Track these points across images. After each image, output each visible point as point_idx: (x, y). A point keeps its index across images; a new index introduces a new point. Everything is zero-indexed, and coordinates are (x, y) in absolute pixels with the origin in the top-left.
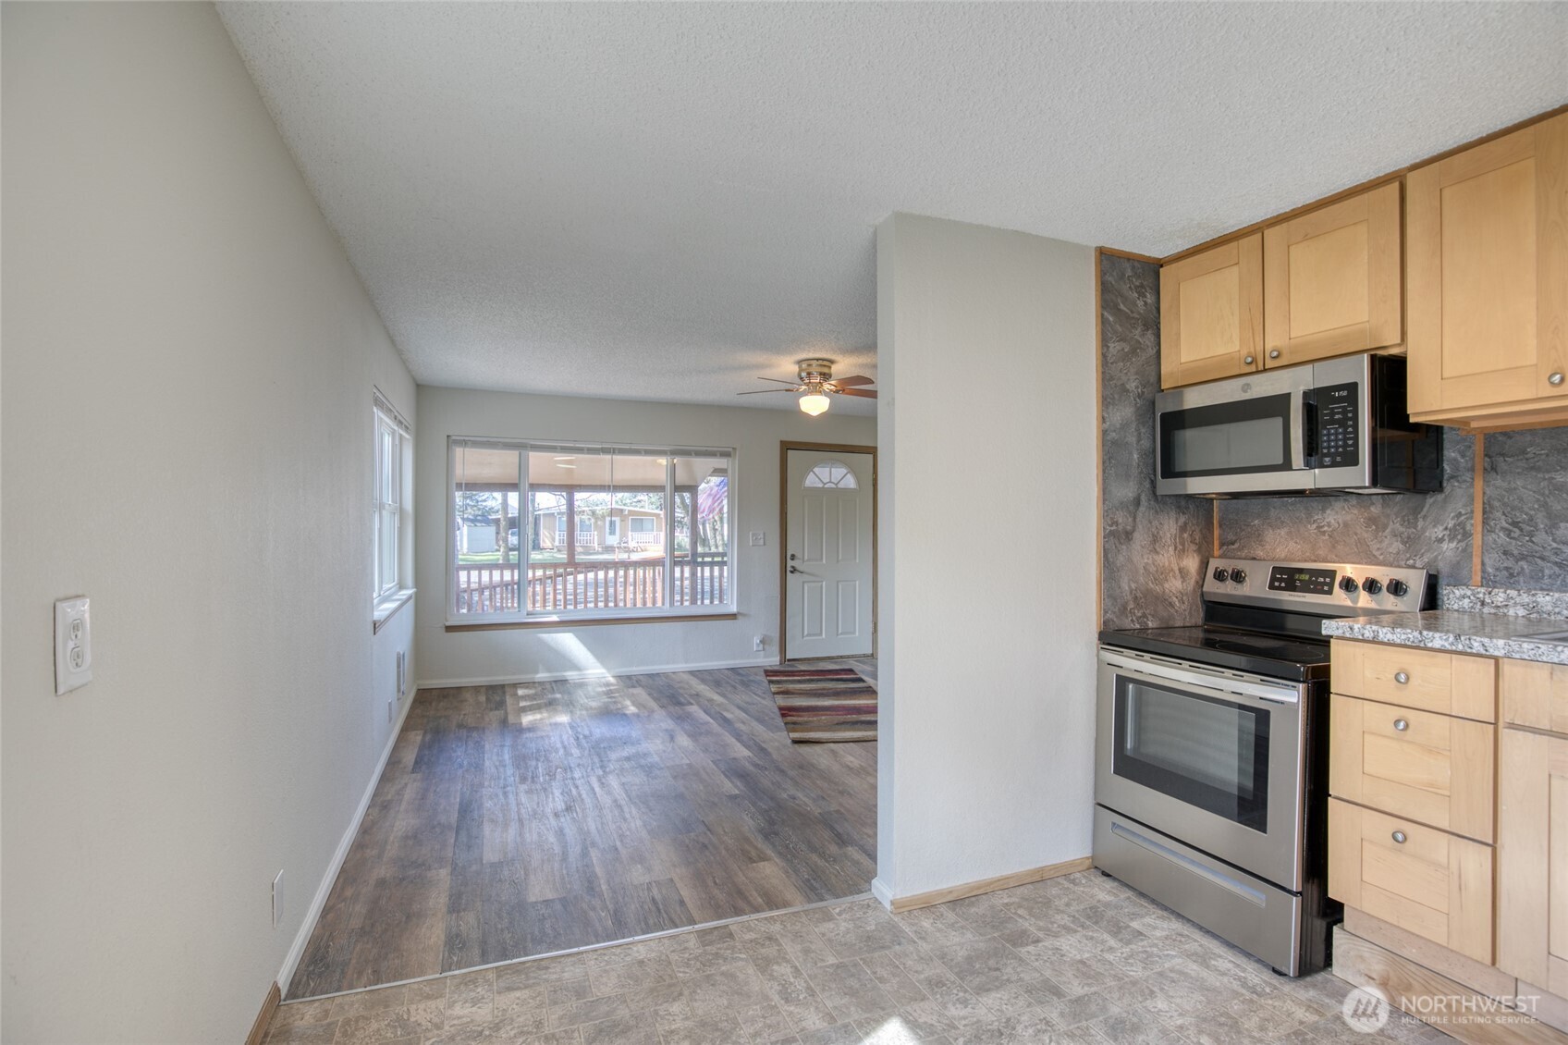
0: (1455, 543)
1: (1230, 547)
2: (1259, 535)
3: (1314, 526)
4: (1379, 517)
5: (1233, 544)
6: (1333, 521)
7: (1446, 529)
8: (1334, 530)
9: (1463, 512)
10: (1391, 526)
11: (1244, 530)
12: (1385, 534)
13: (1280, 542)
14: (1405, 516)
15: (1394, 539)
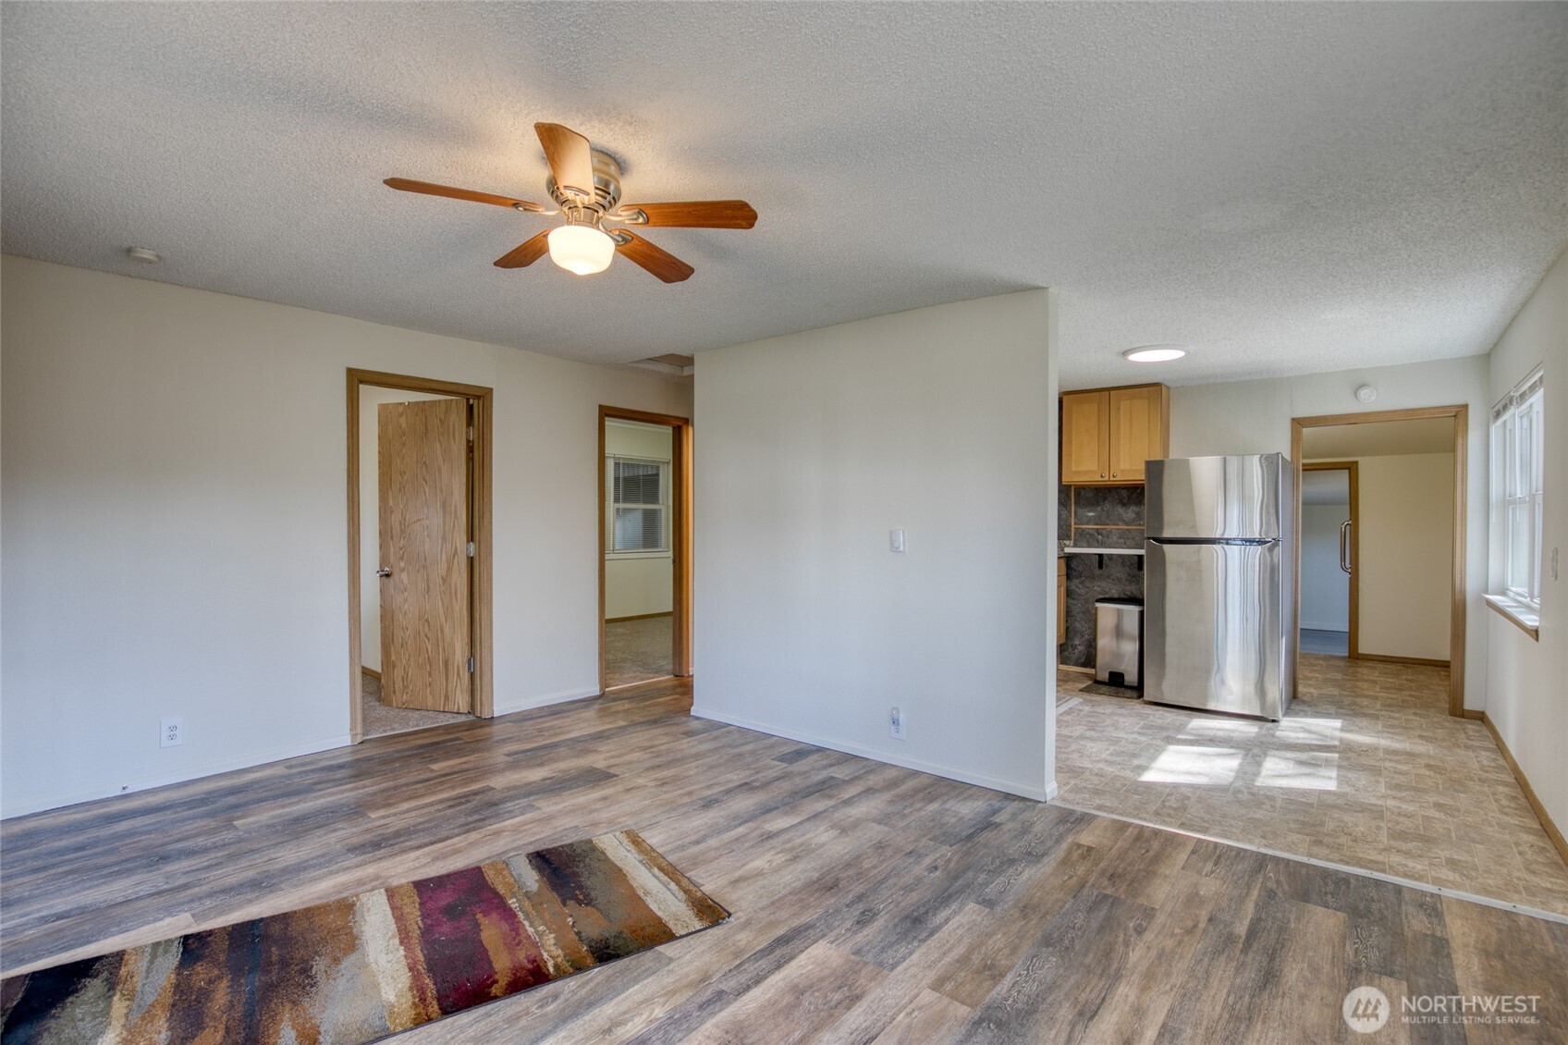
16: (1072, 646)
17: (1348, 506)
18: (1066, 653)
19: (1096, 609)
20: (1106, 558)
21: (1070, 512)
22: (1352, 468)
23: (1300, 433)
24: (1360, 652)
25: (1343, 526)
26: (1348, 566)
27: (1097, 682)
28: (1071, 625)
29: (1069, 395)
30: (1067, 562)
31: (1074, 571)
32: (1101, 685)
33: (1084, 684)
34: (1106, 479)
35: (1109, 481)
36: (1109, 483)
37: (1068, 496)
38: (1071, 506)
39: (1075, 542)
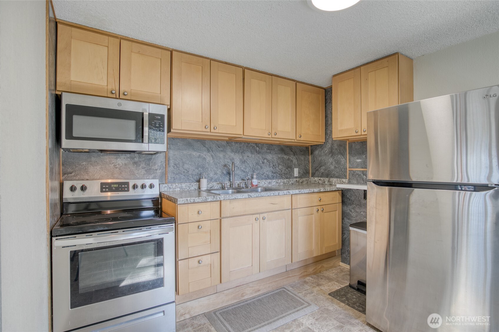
0: (161, 171)
1: (69, 175)
2: (86, 169)
3: (113, 165)
4: (138, 162)
5: (71, 173)
6: (120, 163)
7: (158, 166)
8: (121, 167)
9: (163, 161)
10: (142, 165)
11: (77, 167)
12: (140, 168)
13: (96, 172)
14: (146, 162)
15: (143, 169)
16: (348, 251)
19: (349, 231)
21: (346, 159)
27: (350, 286)
28: (347, 237)
29: (335, 76)
30: (342, 194)
31: (348, 200)
32: (352, 290)
33: (341, 285)
34: (359, 133)
35: (361, 135)
36: (362, 137)
37: (345, 149)
38: (346, 155)
39: (349, 180)
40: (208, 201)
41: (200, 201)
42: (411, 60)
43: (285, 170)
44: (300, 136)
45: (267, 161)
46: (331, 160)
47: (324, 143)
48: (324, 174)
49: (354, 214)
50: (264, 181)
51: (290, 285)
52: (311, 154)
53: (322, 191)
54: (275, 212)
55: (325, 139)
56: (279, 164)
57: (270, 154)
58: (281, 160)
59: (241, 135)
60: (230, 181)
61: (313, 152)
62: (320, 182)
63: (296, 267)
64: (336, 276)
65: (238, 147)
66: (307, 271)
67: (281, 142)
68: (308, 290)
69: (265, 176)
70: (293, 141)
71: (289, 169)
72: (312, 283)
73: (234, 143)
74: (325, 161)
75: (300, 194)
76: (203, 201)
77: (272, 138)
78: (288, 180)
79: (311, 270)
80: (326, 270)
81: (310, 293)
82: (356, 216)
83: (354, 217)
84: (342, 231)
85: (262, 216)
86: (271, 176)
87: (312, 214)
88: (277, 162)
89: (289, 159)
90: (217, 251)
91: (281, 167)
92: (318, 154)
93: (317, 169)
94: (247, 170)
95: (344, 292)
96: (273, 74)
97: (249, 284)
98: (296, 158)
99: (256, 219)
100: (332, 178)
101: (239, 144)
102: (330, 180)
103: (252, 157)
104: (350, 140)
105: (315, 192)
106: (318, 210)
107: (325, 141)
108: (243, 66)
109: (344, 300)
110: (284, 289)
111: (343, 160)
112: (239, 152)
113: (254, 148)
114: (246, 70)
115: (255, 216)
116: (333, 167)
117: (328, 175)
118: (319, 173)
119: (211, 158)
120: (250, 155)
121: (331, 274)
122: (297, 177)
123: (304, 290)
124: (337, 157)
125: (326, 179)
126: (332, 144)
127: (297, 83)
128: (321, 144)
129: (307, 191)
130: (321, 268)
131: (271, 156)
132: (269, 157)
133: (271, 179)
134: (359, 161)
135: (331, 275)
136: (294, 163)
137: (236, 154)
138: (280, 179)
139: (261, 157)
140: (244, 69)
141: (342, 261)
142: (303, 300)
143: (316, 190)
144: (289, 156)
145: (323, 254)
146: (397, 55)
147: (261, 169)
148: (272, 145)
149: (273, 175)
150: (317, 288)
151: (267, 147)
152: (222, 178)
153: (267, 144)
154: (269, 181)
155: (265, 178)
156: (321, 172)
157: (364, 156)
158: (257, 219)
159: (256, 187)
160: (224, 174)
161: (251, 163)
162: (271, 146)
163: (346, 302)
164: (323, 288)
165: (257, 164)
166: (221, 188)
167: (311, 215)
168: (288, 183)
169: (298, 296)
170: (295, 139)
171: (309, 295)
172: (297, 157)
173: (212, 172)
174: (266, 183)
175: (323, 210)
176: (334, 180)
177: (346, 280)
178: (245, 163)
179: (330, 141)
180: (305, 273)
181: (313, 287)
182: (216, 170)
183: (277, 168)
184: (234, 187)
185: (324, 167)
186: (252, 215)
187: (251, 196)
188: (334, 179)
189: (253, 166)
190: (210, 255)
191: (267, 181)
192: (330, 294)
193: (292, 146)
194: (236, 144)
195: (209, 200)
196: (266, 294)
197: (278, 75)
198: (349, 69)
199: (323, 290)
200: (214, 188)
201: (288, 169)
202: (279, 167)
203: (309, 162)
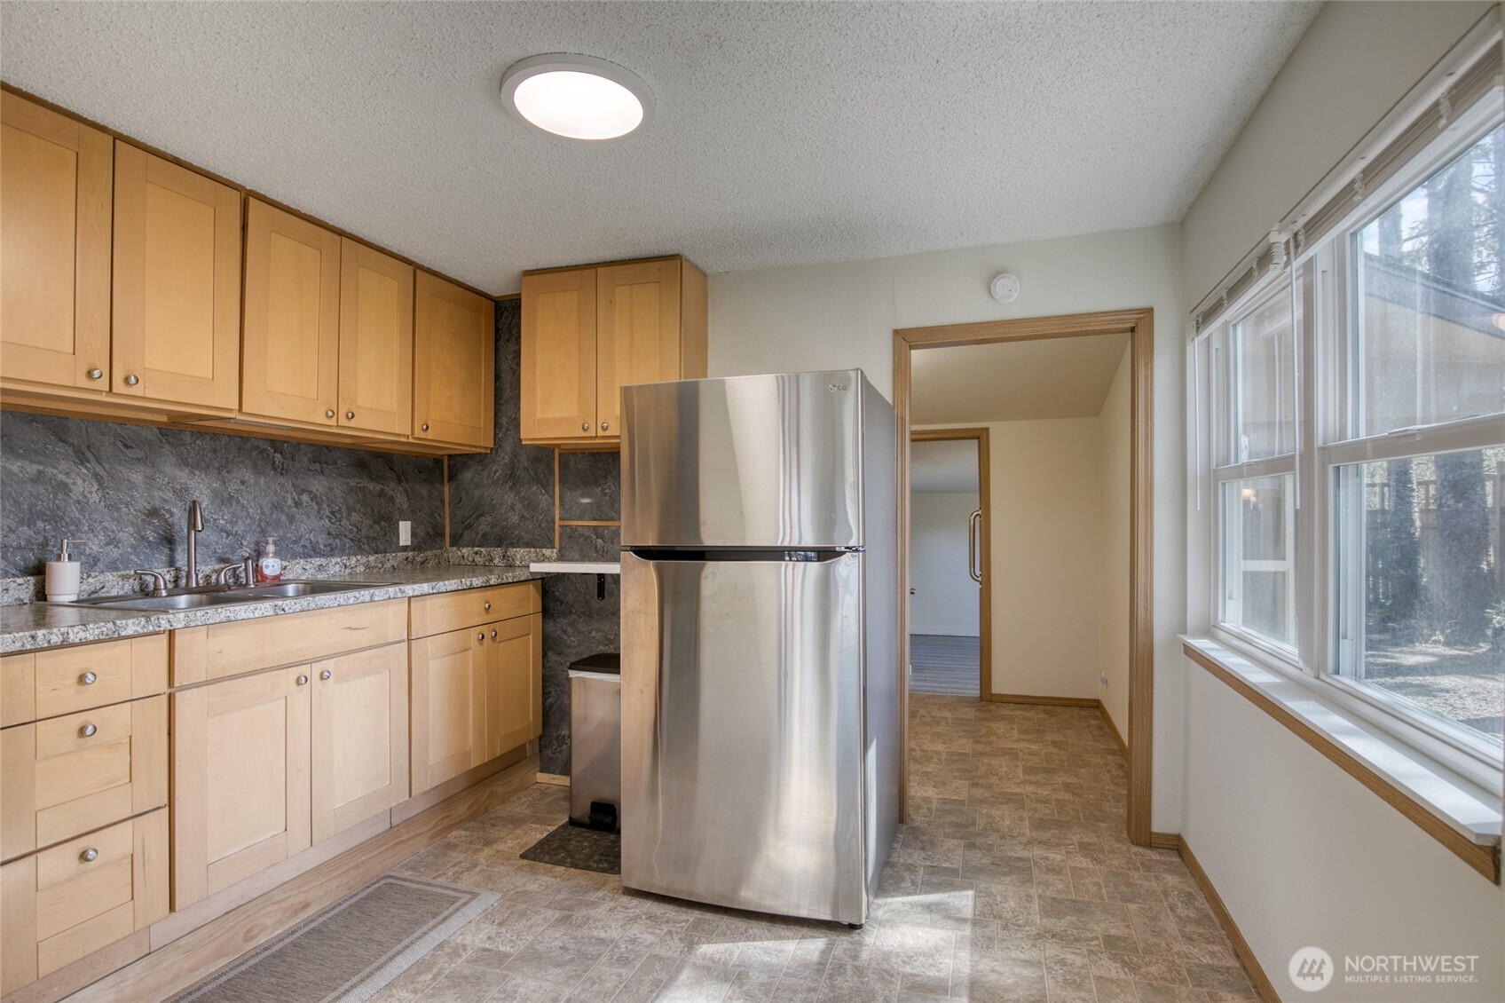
16: (557, 739)
17: (978, 494)
18: (549, 752)
19: (569, 680)
20: (609, 580)
21: (553, 497)
22: (980, 437)
23: (908, 358)
24: (993, 692)
25: (972, 518)
26: (978, 573)
27: (573, 822)
28: (556, 701)
29: (532, 275)
30: (543, 588)
31: (559, 603)
32: (578, 830)
33: (549, 828)
34: (591, 433)
35: (596, 437)
36: (597, 441)
37: (550, 469)
38: (554, 486)
39: (560, 551)
40: (123, 634)
41: (92, 638)
42: (704, 275)
43: (371, 527)
44: (425, 427)
45: (312, 500)
46: (510, 498)
47: (491, 449)
48: (489, 537)
49: (573, 640)
50: (302, 561)
51: (404, 865)
52: (449, 481)
53: (492, 582)
54: (359, 654)
55: (495, 440)
56: (351, 509)
57: (322, 477)
58: (358, 496)
59: (232, 410)
60: (171, 566)
61: (456, 475)
62: (479, 559)
63: (420, 811)
64: (532, 809)
65: (204, 449)
66: (451, 815)
67: (360, 441)
68: (461, 862)
69: (304, 546)
70: (402, 439)
71: (383, 523)
72: (470, 843)
73: (189, 434)
74: (493, 500)
75: (433, 594)
76: (101, 637)
77: (338, 426)
78: (380, 556)
79: (462, 809)
80: (503, 802)
81: (469, 869)
82: (580, 644)
83: (574, 647)
84: (544, 688)
85: (317, 669)
86: (325, 546)
87: (467, 650)
88: (346, 501)
89: (382, 494)
90: (157, 806)
91: (358, 518)
92: (472, 479)
93: (467, 522)
94: (240, 528)
95: (560, 839)
96: (345, 232)
97: (272, 893)
98: (406, 490)
99: (298, 679)
100: (514, 547)
101: (208, 438)
102: (509, 553)
103: (256, 484)
104: (562, 447)
105: (474, 588)
106: (483, 637)
107: (495, 444)
108: (240, 186)
109: (563, 857)
110: (390, 880)
111: (543, 500)
112: (208, 467)
113: (265, 454)
114: (252, 200)
115: (294, 673)
116: (515, 518)
117: (503, 539)
118: (473, 535)
119: (94, 484)
120: (249, 477)
121: (518, 807)
122: (407, 547)
123: (449, 865)
124: (527, 490)
125: (497, 553)
126: (515, 455)
127: (418, 271)
128: (480, 454)
129: (452, 584)
130: (488, 798)
131: (325, 483)
132: (318, 485)
133: (322, 555)
134: (586, 501)
135: (518, 809)
136: (397, 505)
137: (197, 473)
138: (355, 554)
139: (289, 486)
140: (247, 197)
141: (544, 770)
142: (454, 890)
143: (477, 582)
144: (382, 484)
145: (497, 758)
146: (679, 262)
147: (291, 523)
148: (327, 447)
149: (330, 541)
150: (487, 851)
151: (311, 452)
152: (138, 556)
153: (311, 444)
154: (318, 561)
155: (304, 554)
156: (481, 532)
157: (600, 489)
158: (303, 679)
159: (276, 582)
160: (150, 542)
161: (252, 504)
162: (325, 451)
163: (569, 860)
164: (501, 847)
165: (276, 507)
166: (134, 592)
167: (465, 653)
168: (380, 565)
169: (435, 886)
170: (410, 434)
171: (466, 873)
172: (408, 488)
173: (95, 536)
174: (307, 567)
175: (496, 635)
176: (519, 553)
177: (560, 812)
178: (231, 505)
179: (508, 445)
180: (447, 822)
181: (474, 852)
182: (115, 528)
183: (345, 522)
184: (194, 585)
185: (489, 519)
186: (285, 670)
187: (283, 610)
188: (518, 549)
189: (263, 513)
190: (130, 821)
191: (311, 563)
192: (523, 856)
193: (392, 454)
194: (198, 438)
195: (130, 631)
196: (334, 908)
197: (361, 236)
198: (566, 265)
199: (504, 851)
200: (108, 592)
201: (379, 523)
202: (352, 519)
203: (443, 502)
